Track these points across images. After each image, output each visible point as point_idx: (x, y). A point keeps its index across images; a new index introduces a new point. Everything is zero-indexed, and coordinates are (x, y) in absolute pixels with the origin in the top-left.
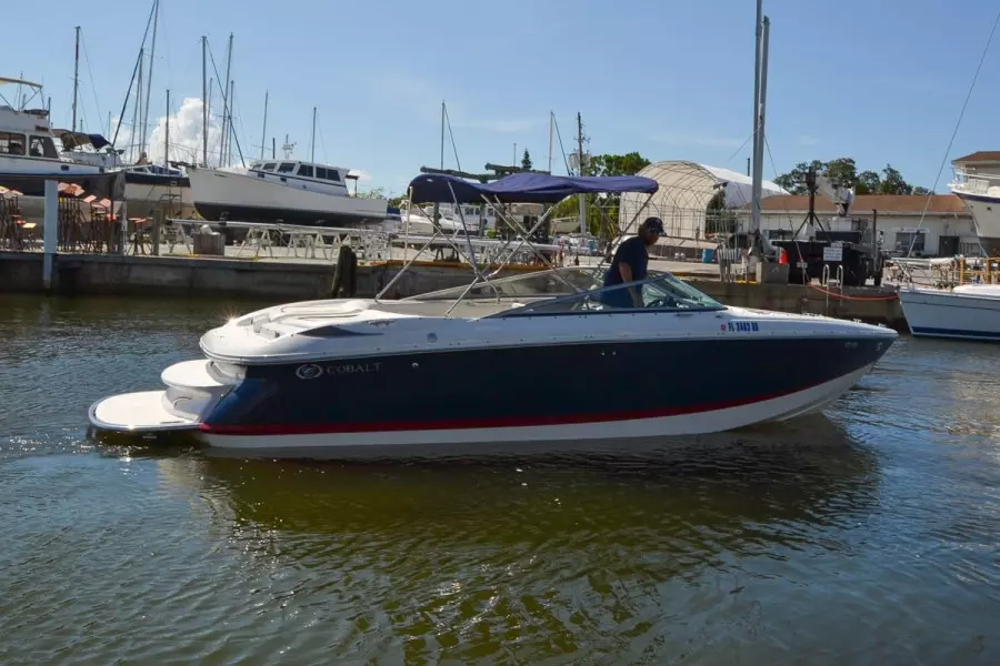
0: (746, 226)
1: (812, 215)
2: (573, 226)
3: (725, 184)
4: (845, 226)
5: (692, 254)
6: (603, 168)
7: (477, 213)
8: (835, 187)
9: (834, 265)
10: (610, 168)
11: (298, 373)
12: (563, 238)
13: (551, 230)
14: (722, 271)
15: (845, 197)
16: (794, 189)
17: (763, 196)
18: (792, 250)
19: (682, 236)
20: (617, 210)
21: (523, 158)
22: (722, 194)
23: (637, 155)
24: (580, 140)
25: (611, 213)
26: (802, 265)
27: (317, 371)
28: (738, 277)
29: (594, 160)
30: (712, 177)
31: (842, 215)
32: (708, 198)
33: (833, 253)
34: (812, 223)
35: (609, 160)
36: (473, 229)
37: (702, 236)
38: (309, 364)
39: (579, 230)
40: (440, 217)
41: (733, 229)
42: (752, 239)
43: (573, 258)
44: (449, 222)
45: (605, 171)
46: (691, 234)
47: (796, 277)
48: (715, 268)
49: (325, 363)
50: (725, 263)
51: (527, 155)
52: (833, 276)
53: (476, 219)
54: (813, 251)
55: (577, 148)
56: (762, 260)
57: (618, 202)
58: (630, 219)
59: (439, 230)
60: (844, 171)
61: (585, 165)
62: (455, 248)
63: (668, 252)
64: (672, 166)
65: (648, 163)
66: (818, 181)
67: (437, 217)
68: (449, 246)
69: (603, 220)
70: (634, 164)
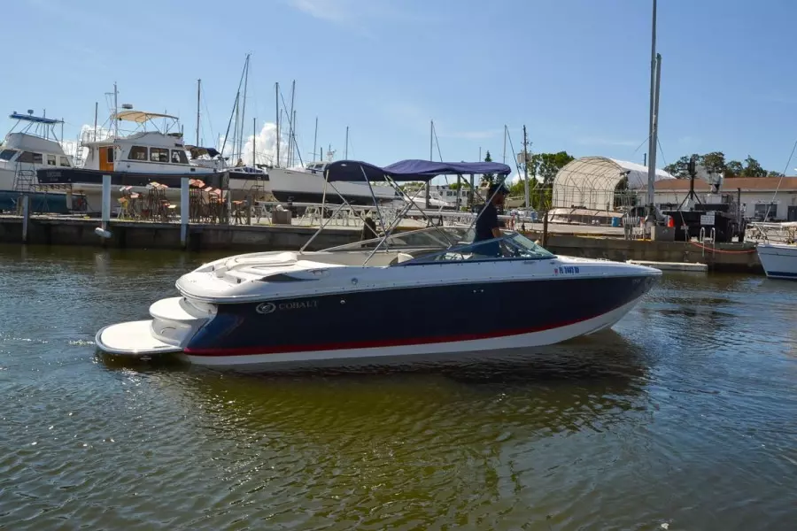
0: (643, 201)
1: (692, 193)
2: (522, 202)
3: (628, 172)
4: (717, 200)
5: (604, 221)
6: (541, 163)
7: (455, 195)
8: (710, 172)
9: (708, 227)
10: (546, 163)
11: (257, 310)
12: (514, 210)
13: (505, 205)
14: (626, 232)
15: (716, 179)
16: (678, 174)
17: (657, 179)
18: (678, 217)
19: (597, 208)
20: (551, 191)
21: (485, 157)
22: (626, 179)
23: (565, 153)
24: (525, 144)
25: (547, 193)
26: (685, 227)
27: (272, 307)
28: (638, 237)
29: (535, 157)
30: (619, 167)
31: (715, 193)
32: (616, 182)
33: (708, 219)
34: (692, 198)
35: (545, 157)
36: (452, 205)
37: (611, 208)
38: (266, 302)
39: (524, 205)
40: (430, 198)
41: (634, 203)
42: (648, 210)
43: (521, 224)
44: (437, 201)
45: (542, 165)
46: (604, 208)
47: (680, 236)
48: (621, 231)
49: (278, 302)
50: (629, 227)
51: (488, 155)
52: (708, 235)
53: (454, 199)
54: (692, 219)
55: (523, 149)
56: (655, 225)
57: (551, 186)
58: (561, 197)
59: (429, 206)
60: (715, 161)
61: (529, 161)
62: (441, 218)
63: (587, 220)
64: (590, 160)
65: (572, 159)
66: (697, 169)
67: (428, 197)
68: (437, 217)
69: (541, 199)
70: (563, 160)
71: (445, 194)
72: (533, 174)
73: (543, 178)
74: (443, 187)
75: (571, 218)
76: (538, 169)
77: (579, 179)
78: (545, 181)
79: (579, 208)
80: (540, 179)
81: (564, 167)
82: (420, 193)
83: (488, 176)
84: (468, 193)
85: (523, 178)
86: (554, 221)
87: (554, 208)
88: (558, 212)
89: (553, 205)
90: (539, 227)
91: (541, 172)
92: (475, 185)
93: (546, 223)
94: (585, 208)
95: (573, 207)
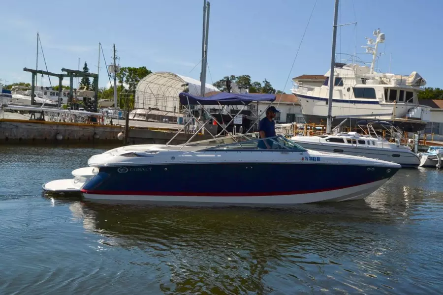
0: (198, 106)
2: (111, 103)
3: (187, 84)
5: (172, 120)
6: (127, 74)
7: (57, 95)
8: (240, 88)
9: (238, 126)
10: (131, 74)
11: (118, 171)
12: (105, 109)
13: (99, 105)
14: (186, 128)
16: (222, 89)
17: (206, 91)
18: (219, 118)
19: (167, 110)
20: (134, 96)
21: (84, 66)
22: (187, 89)
23: (145, 68)
24: (115, 58)
25: (131, 98)
27: (126, 170)
28: (193, 131)
29: (123, 69)
30: (181, 80)
33: (238, 120)
35: (130, 70)
36: (55, 103)
37: (177, 110)
38: (123, 167)
39: (113, 106)
40: (35, 96)
41: (192, 108)
42: (200, 112)
43: (109, 120)
44: (41, 99)
45: (128, 76)
46: (172, 110)
48: (182, 127)
51: (86, 65)
52: (238, 131)
53: (56, 98)
55: (113, 62)
56: (205, 123)
57: (134, 92)
58: (141, 101)
59: (34, 103)
60: (245, 81)
61: (117, 72)
62: (42, 113)
63: (160, 118)
64: (163, 74)
65: (150, 72)
66: (232, 85)
67: (33, 96)
68: (39, 112)
69: (126, 101)
70: (143, 73)
71: (49, 93)
72: (121, 82)
73: (128, 86)
74: (47, 88)
75: (148, 117)
76: (125, 79)
77: (155, 89)
78: (129, 88)
79: (153, 109)
80: (126, 86)
81: (144, 78)
82: (27, 92)
83: (86, 82)
84: (68, 94)
85: (113, 85)
86: (135, 118)
87: (135, 109)
88: (139, 111)
89: (136, 106)
90: (123, 123)
91: (127, 81)
92: (74, 87)
93: (128, 120)
94: (158, 110)
95: (150, 108)
